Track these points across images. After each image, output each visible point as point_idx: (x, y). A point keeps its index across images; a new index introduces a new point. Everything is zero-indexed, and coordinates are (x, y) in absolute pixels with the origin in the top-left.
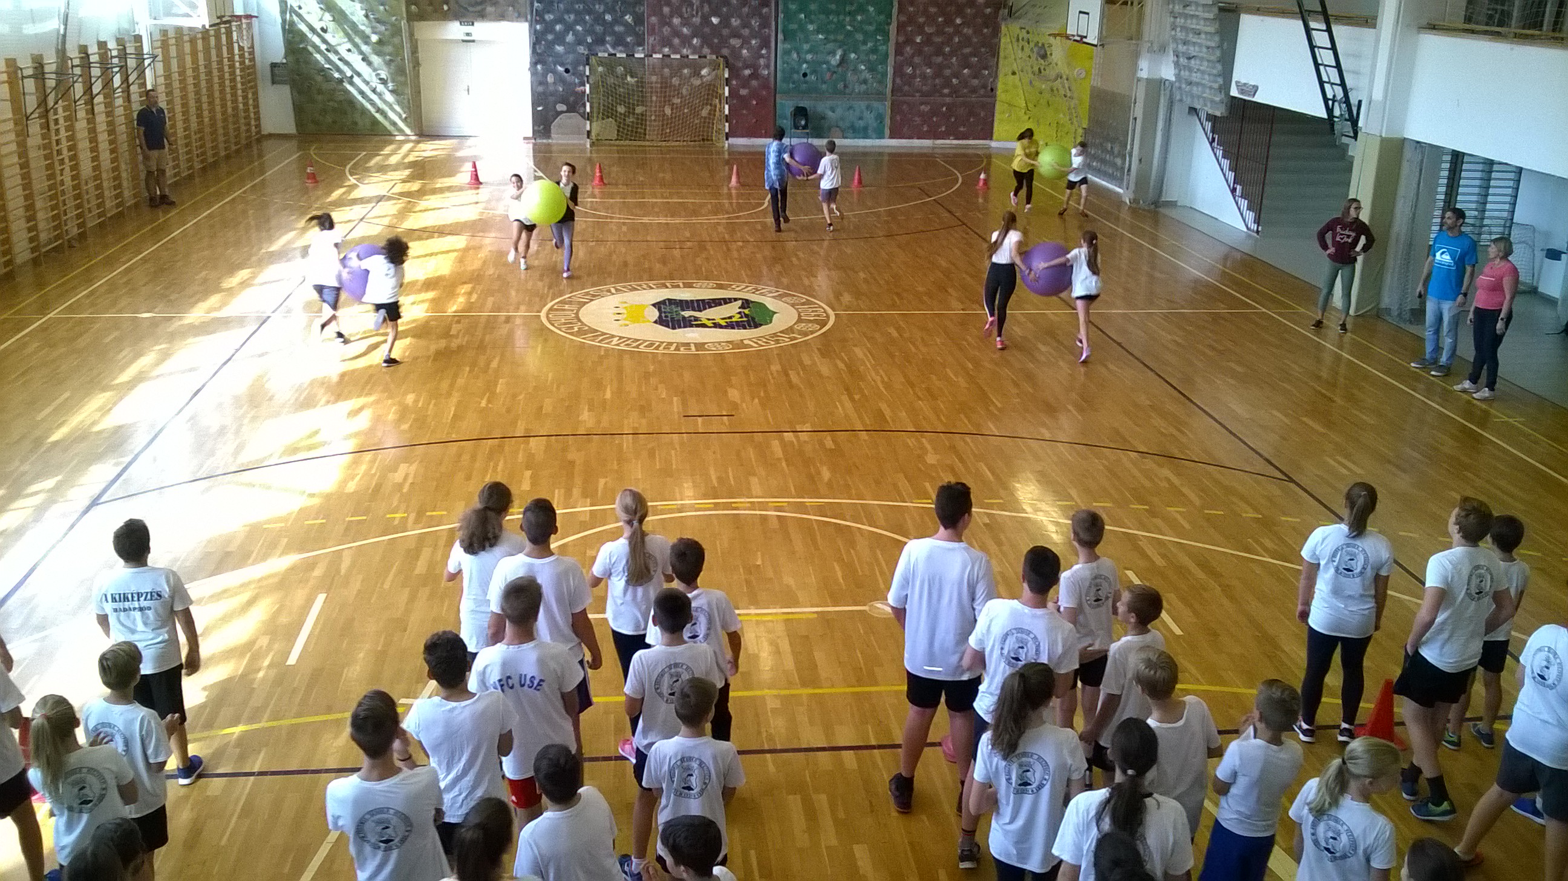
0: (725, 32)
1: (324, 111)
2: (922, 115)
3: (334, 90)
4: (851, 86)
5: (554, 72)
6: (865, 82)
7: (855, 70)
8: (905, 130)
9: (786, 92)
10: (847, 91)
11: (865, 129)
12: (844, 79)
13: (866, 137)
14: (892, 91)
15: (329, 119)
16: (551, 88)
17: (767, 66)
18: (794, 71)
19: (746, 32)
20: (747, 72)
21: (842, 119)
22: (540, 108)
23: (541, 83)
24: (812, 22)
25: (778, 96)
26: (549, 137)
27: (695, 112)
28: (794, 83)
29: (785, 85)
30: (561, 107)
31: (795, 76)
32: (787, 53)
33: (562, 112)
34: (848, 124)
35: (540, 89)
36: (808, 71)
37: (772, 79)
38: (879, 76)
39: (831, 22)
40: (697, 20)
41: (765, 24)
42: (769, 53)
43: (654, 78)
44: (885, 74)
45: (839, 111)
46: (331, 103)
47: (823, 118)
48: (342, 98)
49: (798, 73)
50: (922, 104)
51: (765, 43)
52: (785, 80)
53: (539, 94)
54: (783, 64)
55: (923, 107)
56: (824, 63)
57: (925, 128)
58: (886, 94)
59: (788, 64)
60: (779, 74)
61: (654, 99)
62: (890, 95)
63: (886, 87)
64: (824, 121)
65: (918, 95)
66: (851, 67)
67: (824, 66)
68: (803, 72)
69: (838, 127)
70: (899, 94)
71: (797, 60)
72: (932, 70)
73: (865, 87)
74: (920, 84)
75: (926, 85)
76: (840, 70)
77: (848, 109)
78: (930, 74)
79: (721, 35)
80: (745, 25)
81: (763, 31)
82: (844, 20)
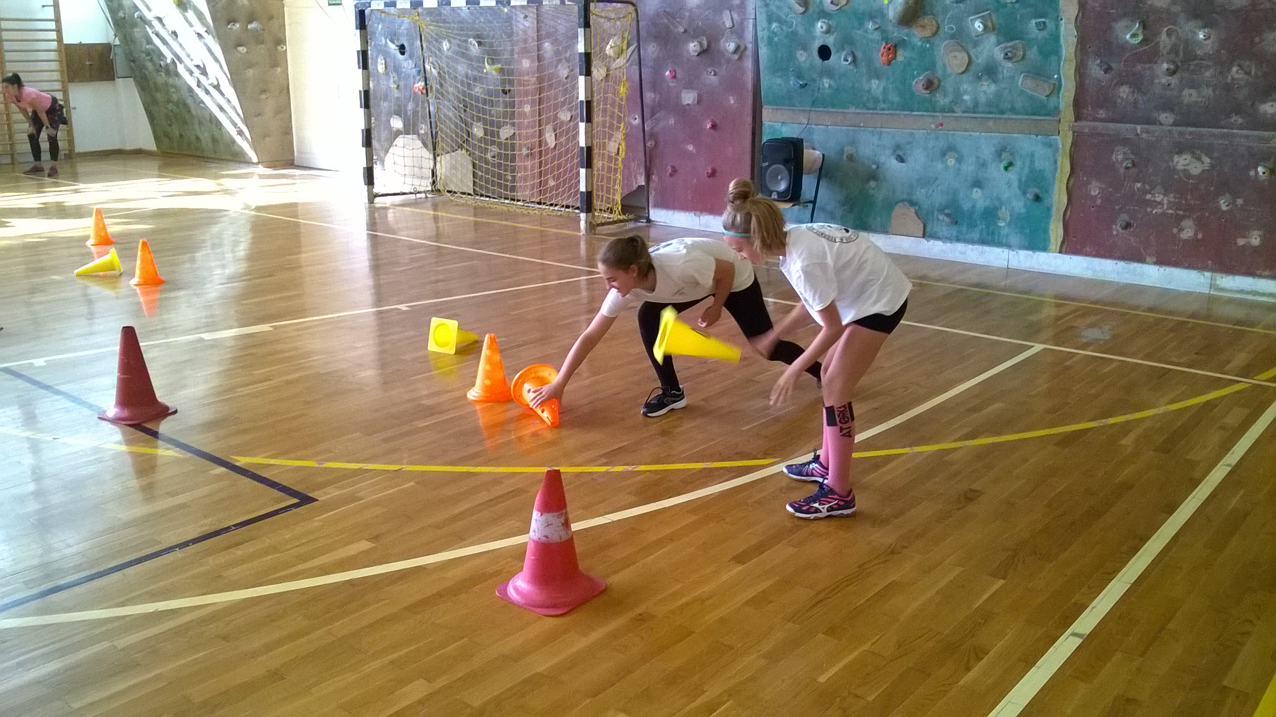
1: (169, 120)
4: (949, 85)
5: (385, 52)
6: (990, 71)
7: (961, 38)
8: (1117, 229)
9: (785, 101)
10: (942, 100)
11: (990, 214)
12: (925, 60)
13: (990, 239)
14: (1078, 104)
16: (382, 85)
17: (738, 30)
18: (796, 41)
21: (926, 182)
23: (370, 75)
25: (767, 113)
28: (799, 76)
29: (778, 82)
30: (397, 124)
31: (801, 56)
33: (398, 133)
34: (938, 199)
36: (830, 41)
37: (749, 64)
38: (1033, 54)
43: (526, 64)
44: (1051, 48)
45: (918, 159)
47: (874, 175)
49: (805, 48)
50: (1180, 149)
52: (781, 66)
54: (770, 21)
55: (1182, 162)
56: (872, 17)
57: (1188, 232)
58: (1056, 110)
59: (780, 21)
60: (763, 51)
61: (527, 109)
62: (1067, 113)
63: (1056, 89)
64: (872, 184)
65: (1166, 118)
66: (947, 28)
67: (870, 26)
68: (817, 44)
69: (912, 203)
70: (1102, 114)
71: (802, 10)
72: (1213, 33)
73: (993, 87)
74: (1174, 80)
75: (1193, 85)
76: (917, 35)
77: (944, 154)
78: (1210, 47)
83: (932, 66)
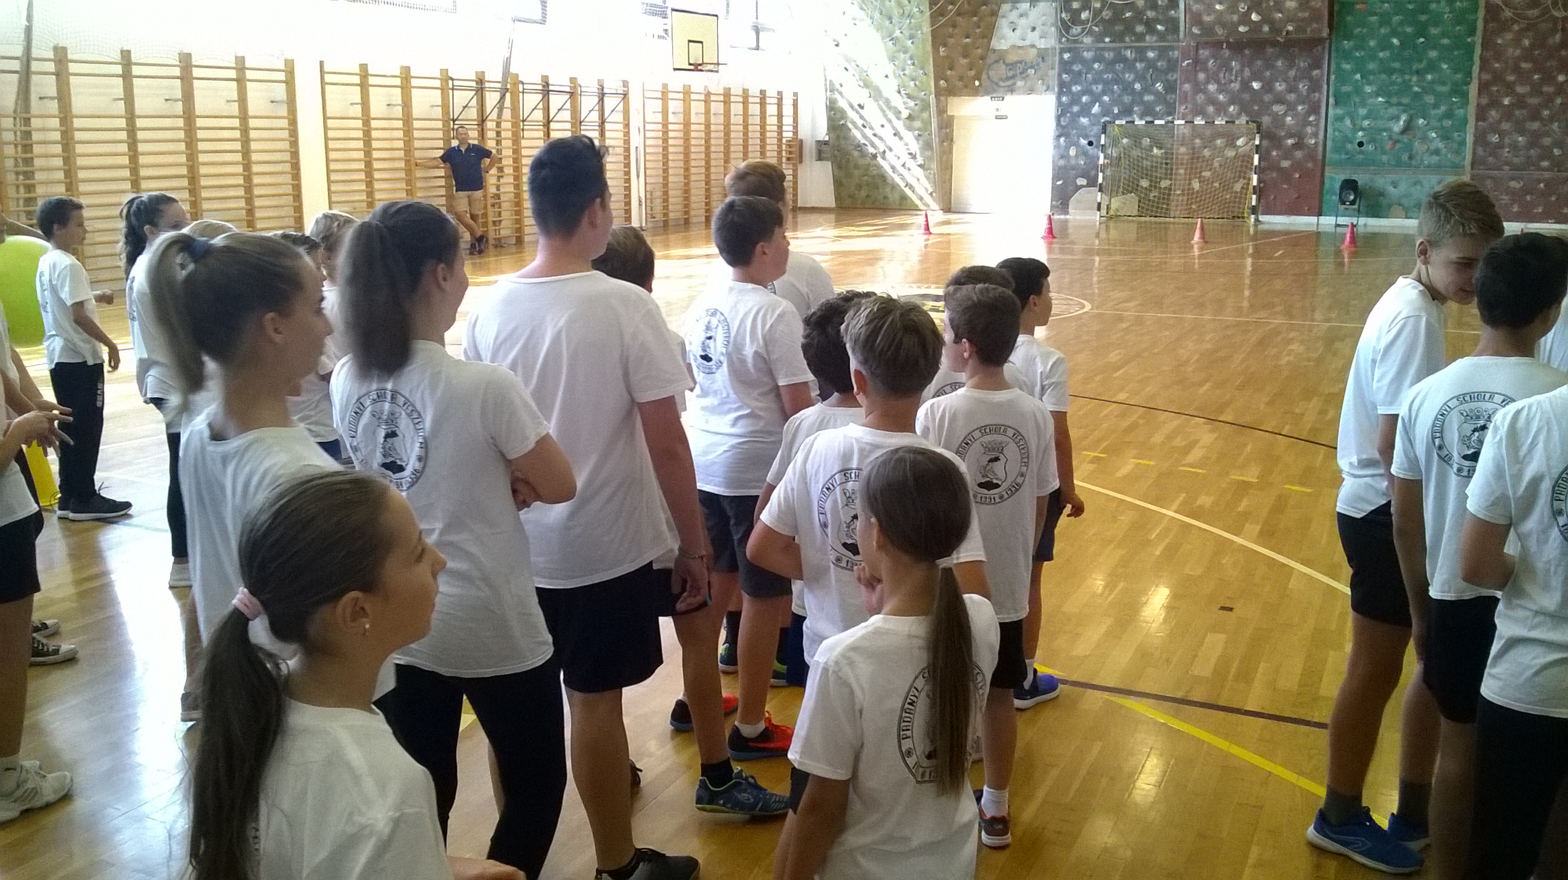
0: (1267, 98)
1: (859, 187)
2: (1512, 193)
3: (869, 165)
4: (1418, 158)
5: (1077, 145)
6: (1437, 152)
7: (1425, 139)
9: (1339, 164)
10: (1414, 163)
12: (1409, 147)
14: (1473, 164)
15: (864, 193)
16: (1073, 162)
17: (1315, 135)
18: (1347, 140)
20: (1290, 142)
21: (1406, 196)
22: (1059, 183)
23: (1062, 157)
24: (1369, 84)
25: (1327, 169)
26: (1067, 213)
27: (1226, 187)
28: (1347, 153)
29: (1336, 157)
30: (1082, 181)
31: (1349, 146)
32: (1340, 119)
33: (1082, 186)
34: (1413, 202)
35: (1062, 162)
36: (1364, 140)
37: (1320, 149)
38: (1455, 146)
39: (1393, 83)
40: (1236, 86)
41: (1315, 88)
42: (1318, 120)
43: (1183, 150)
44: (1463, 143)
45: (1403, 187)
46: (865, 178)
47: (1382, 194)
48: (875, 172)
49: (1351, 142)
50: (1513, 179)
51: (1314, 109)
52: (1337, 150)
53: (1060, 168)
54: (1334, 131)
55: (1513, 184)
56: (1385, 130)
57: (1515, 209)
58: (1463, 167)
59: (1340, 131)
60: (1329, 143)
61: (1182, 171)
62: (1468, 167)
63: (1464, 158)
64: (1381, 198)
65: (1507, 168)
66: (1419, 135)
67: (1385, 134)
68: (1358, 141)
69: (1400, 205)
70: (1482, 167)
71: (1351, 127)
72: (1525, 139)
73: (1438, 158)
74: (1510, 155)
75: (1517, 157)
76: (1405, 138)
77: (1415, 184)
78: (1523, 144)
79: (1262, 101)
80: (1292, 89)
81: (1312, 96)
82: (1410, 80)
83: (1411, 150)
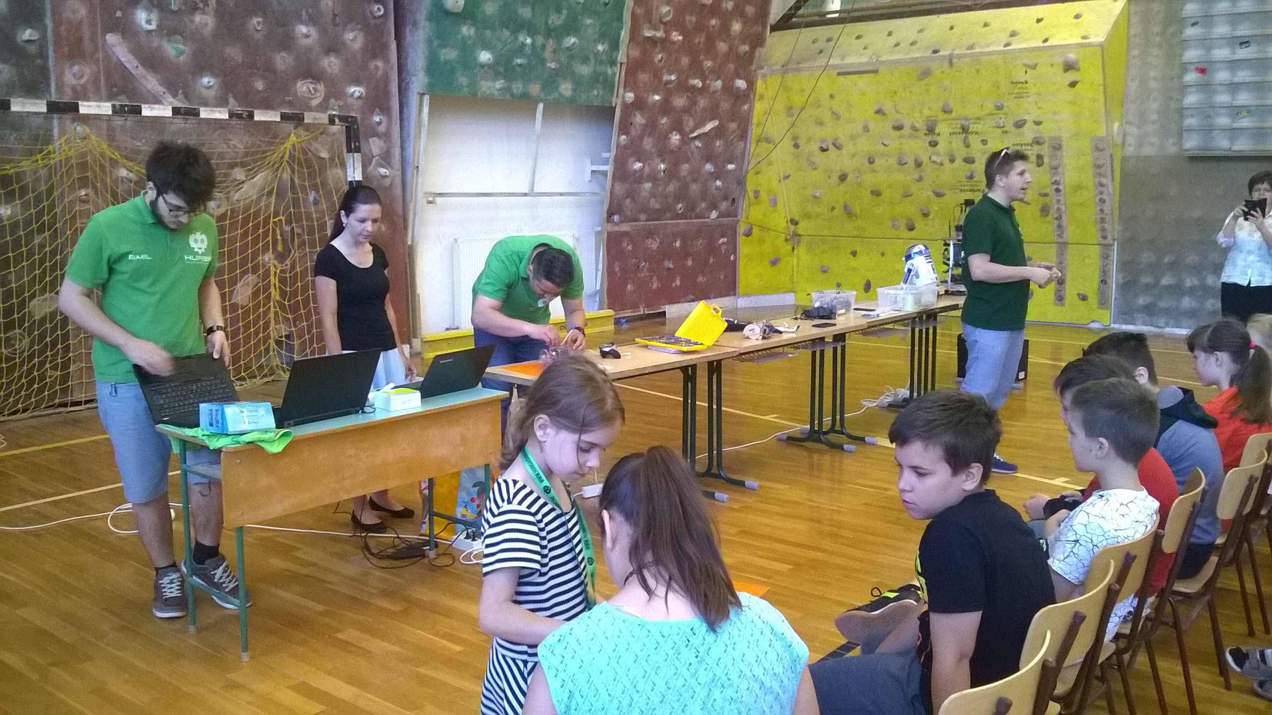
0: (282, 61)
19: (332, 64)
37: (398, 191)
41: (376, 49)
79: (269, 69)
80: (333, 47)
81: (372, 65)
82: (543, 47)
